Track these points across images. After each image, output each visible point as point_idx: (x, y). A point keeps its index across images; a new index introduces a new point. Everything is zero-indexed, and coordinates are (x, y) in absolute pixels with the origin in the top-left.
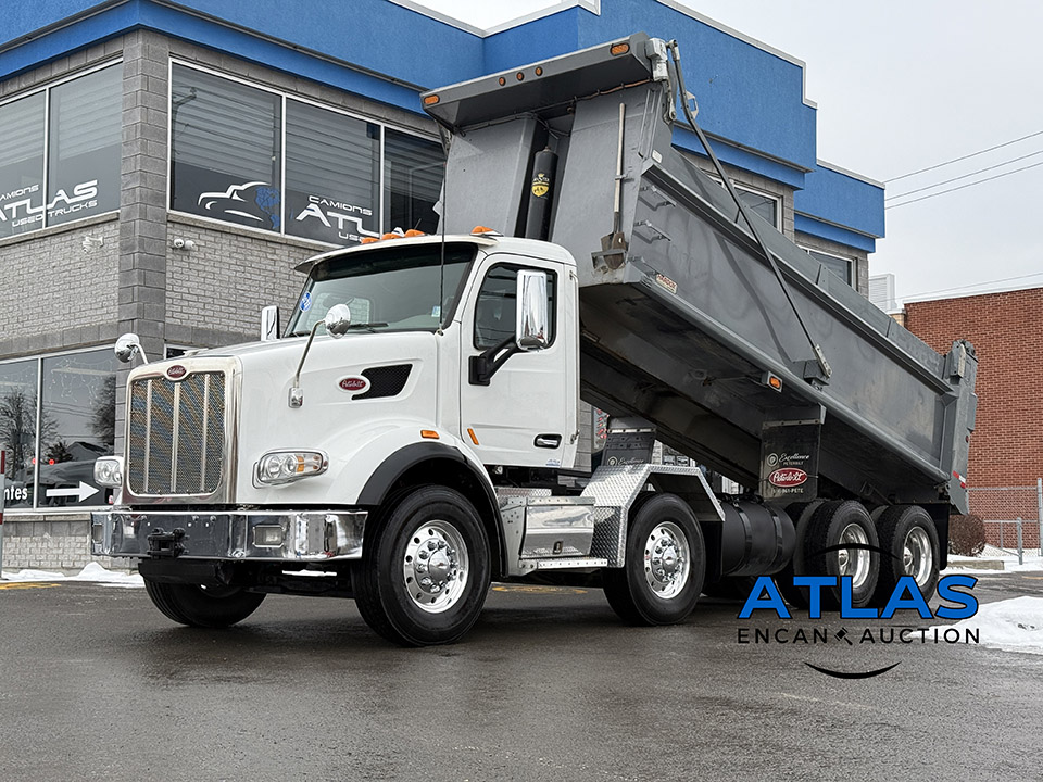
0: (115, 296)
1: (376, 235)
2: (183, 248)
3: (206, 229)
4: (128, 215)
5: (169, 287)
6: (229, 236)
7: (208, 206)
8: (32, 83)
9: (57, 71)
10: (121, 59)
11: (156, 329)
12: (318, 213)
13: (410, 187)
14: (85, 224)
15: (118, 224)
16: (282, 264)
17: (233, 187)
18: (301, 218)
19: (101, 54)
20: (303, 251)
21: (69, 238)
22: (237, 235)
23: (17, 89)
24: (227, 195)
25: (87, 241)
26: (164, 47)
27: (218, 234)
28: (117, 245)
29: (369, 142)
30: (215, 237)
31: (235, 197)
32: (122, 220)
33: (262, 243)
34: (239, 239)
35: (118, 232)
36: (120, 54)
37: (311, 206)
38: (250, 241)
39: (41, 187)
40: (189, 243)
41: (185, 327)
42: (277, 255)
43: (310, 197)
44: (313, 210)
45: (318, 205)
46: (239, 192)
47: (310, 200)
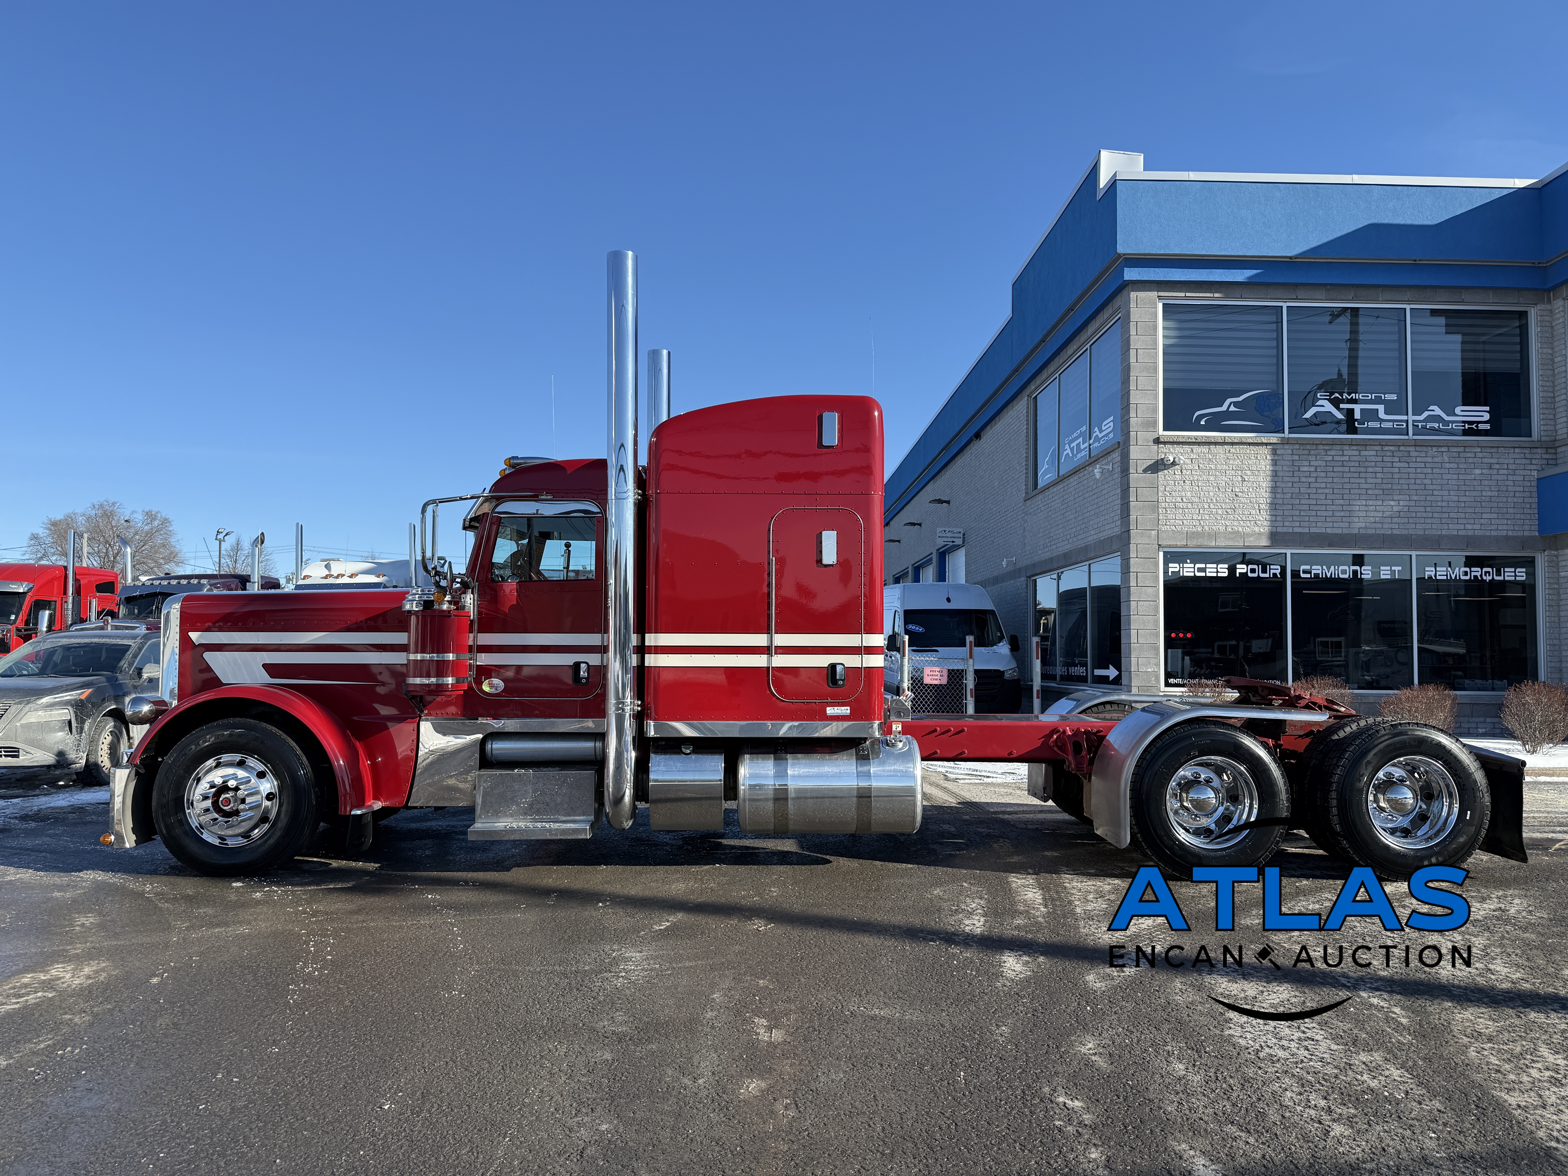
0: (1119, 512)
1: (1405, 418)
2: (1172, 464)
3: (1200, 443)
4: (1124, 442)
6: (1224, 446)
7: (1203, 423)
10: (1120, 315)
11: (1150, 536)
12: (1329, 407)
15: (1119, 451)
16: (1286, 463)
17: (1229, 401)
18: (1308, 415)
19: (1110, 311)
20: (1308, 447)
24: (1224, 408)
25: (1098, 470)
26: (1155, 293)
27: (1212, 446)
28: (1119, 469)
31: (1232, 408)
34: (1235, 446)
35: (1119, 457)
36: (1120, 308)
37: (1320, 403)
39: (1087, 428)
40: (1180, 458)
41: (1179, 532)
42: (1278, 455)
43: (1319, 394)
44: (1323, 406)
45: (1329, 400)
46: (1236, 404)
47: (1319, 397)
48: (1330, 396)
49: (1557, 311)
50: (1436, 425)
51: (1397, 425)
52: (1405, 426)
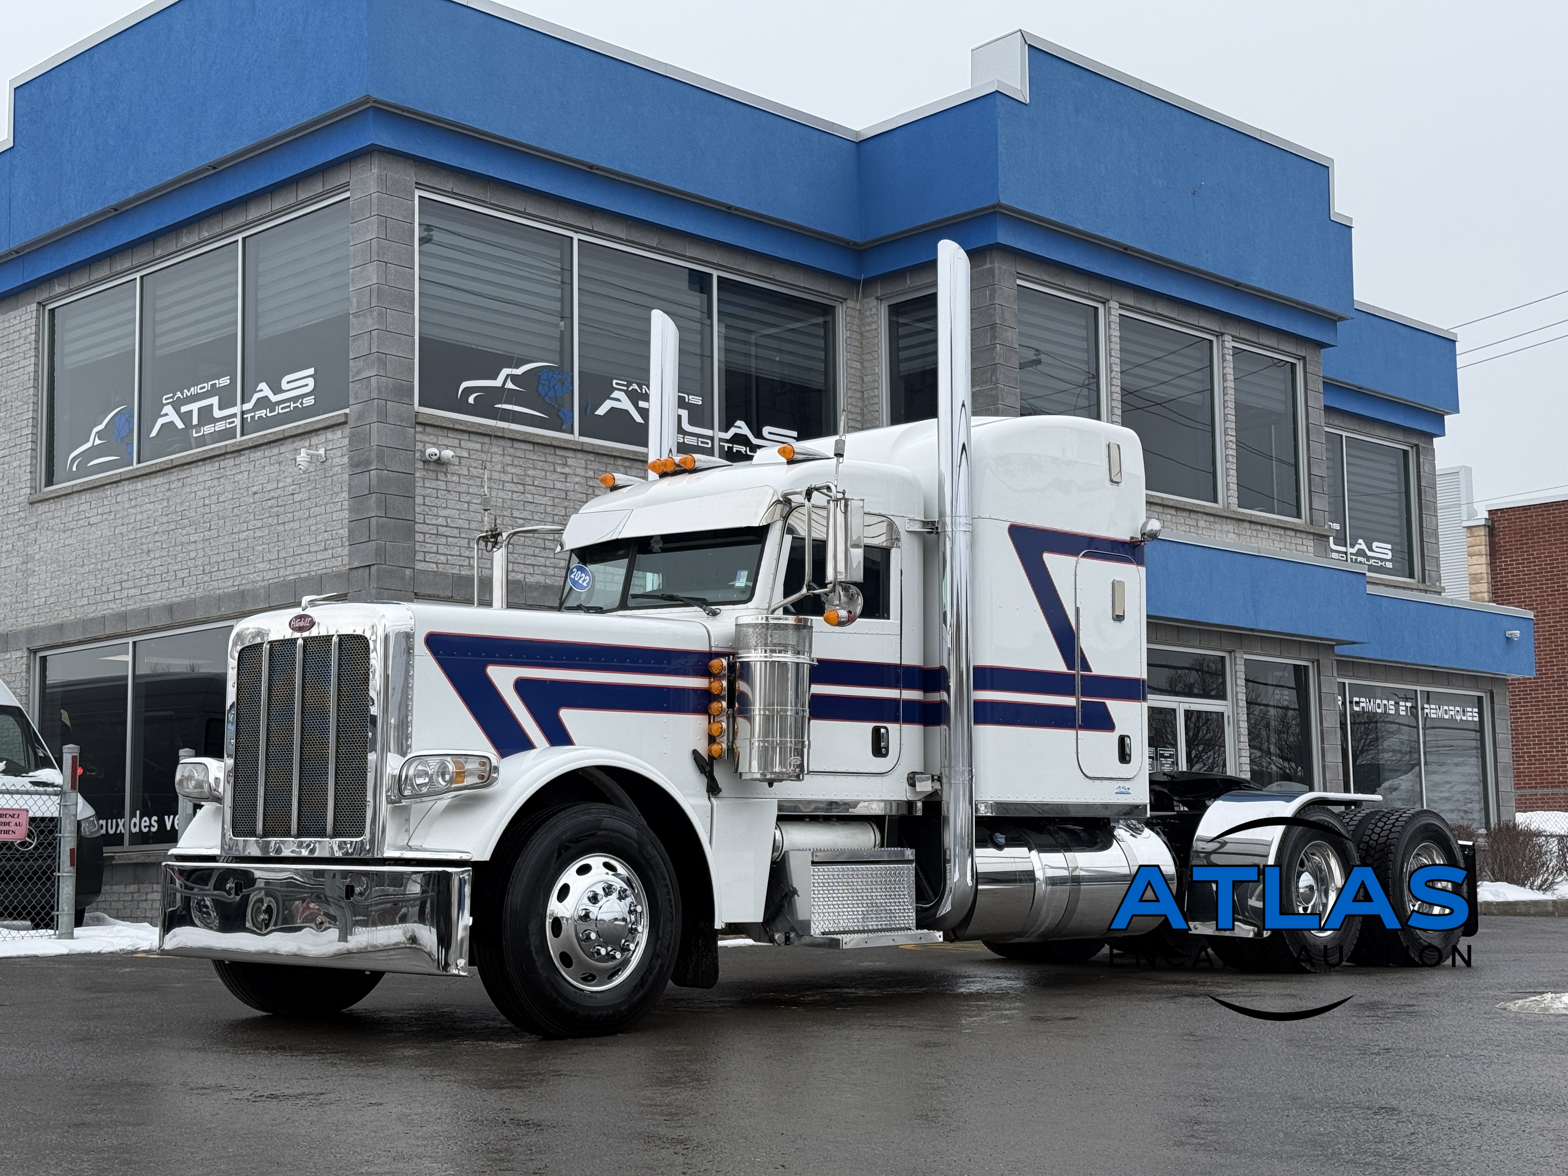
0: (345, 532)
1: (708, 432)
2: (439, 462)
3: (469, 432)
4: (361, 416)
5: (419, 518)
6: (502, 442)
7: (471, 400)
8: (218, 230)
9: (254, 213)
10: (347, 195)
11: (403, 578)
12: (625, 404)
13: (753, 361)
14: (300, 431)
15: (347, 430)
16: (577, 479)
17: (505, 372)
18: (601, 411)
19: (318, 188)
21: (275, 451)
22: (513, 440)
23: (197, 240)
24: (498, 383)
25: (303, 456)
26: (408, 175)
27: (486, 440)
28: (346, 460)
29: (696, 299)
30: (482, 443)
31: (510, 385)
32: (351, 423)
33: (547, 450)
34: (517, 445)
35: (346, 441)
36: (345, 187)
37: (616, 394)
38: (530, 447)
39: (233, 380)
40: (448, 453)
41: (442, 574)
42: (569, 466)
43: (614, 381)
44: (618, 400)
45: (626, 392)
46: (514, 378)
47: (614, 385)
48: (628, 386)
49: (868, 313)
50: (743, 449)
51: (702, 442)
52: (710, 446)
